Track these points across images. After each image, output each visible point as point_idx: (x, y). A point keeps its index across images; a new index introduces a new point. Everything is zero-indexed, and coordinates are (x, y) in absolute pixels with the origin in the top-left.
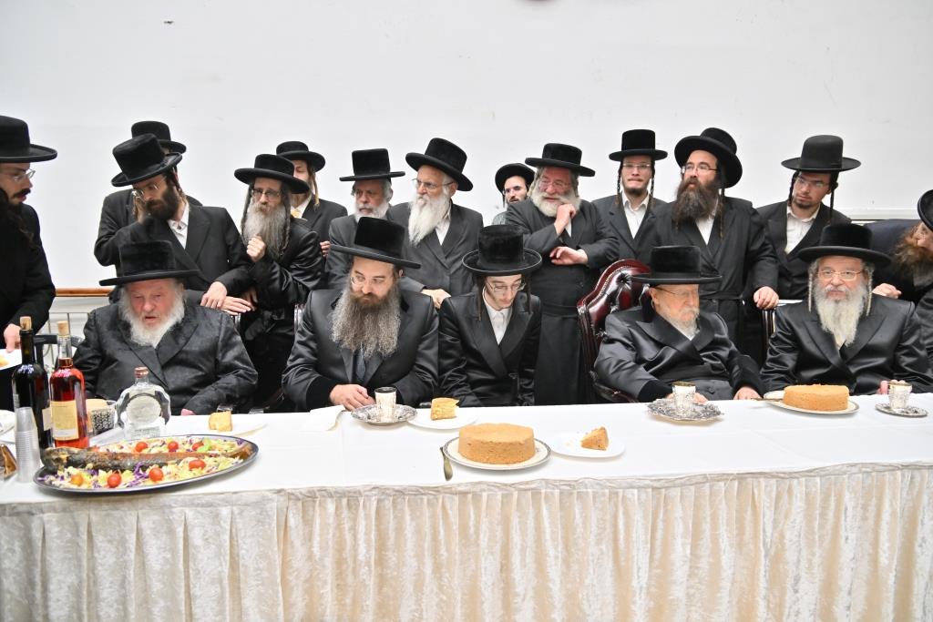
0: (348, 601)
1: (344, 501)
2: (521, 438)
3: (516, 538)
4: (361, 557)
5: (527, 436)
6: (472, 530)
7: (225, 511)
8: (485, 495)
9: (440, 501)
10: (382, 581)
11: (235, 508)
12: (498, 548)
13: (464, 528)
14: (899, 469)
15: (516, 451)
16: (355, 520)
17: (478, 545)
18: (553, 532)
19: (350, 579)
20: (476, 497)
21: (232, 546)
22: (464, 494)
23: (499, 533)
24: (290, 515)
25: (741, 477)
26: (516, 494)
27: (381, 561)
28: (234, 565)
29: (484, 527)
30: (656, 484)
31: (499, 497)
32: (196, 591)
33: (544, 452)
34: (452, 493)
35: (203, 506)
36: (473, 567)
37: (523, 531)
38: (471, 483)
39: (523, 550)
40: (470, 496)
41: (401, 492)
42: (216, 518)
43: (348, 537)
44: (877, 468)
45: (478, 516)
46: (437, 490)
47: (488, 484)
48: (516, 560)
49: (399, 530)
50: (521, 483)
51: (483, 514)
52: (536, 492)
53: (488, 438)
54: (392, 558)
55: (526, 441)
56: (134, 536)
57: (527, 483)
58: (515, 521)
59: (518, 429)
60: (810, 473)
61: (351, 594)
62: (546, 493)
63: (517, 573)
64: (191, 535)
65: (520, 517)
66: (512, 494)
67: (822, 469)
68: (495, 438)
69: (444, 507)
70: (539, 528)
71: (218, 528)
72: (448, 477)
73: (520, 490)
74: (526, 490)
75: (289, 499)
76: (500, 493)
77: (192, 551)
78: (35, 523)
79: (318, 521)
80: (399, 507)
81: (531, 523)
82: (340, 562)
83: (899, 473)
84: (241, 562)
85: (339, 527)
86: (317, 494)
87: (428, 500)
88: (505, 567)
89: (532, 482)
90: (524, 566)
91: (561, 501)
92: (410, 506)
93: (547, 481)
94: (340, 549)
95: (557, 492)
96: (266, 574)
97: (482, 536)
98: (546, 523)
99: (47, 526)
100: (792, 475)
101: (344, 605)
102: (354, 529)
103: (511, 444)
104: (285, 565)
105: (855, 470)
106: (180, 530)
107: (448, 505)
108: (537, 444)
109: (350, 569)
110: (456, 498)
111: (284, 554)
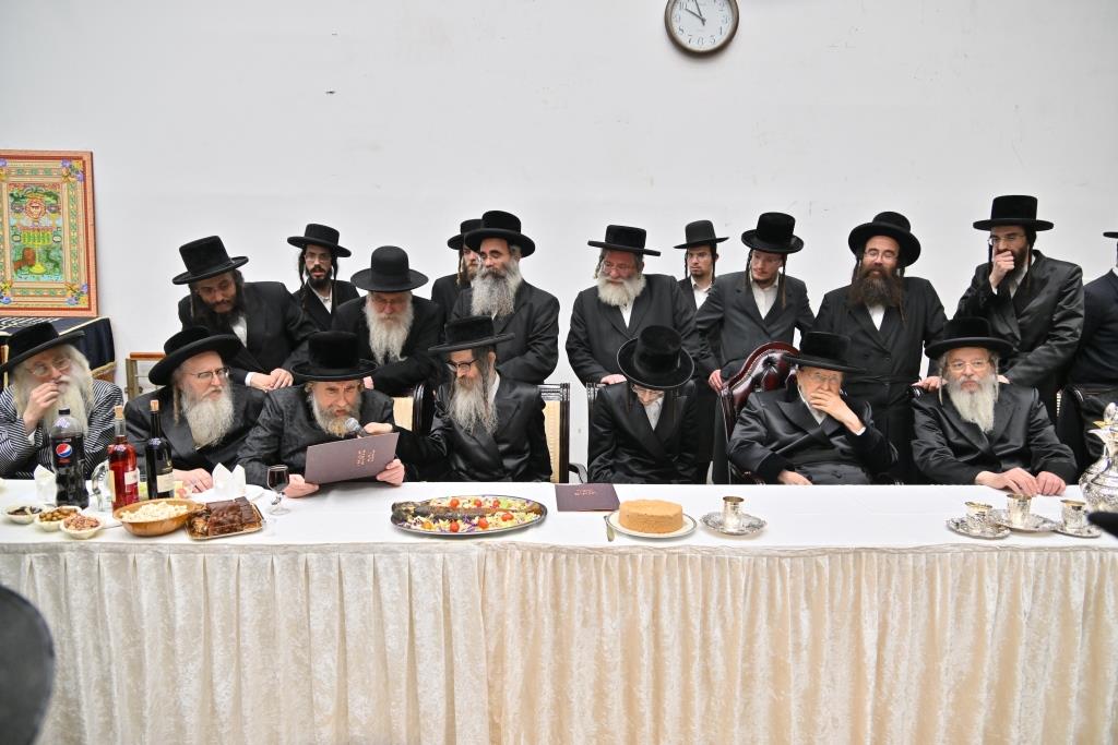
0: (530, 637)
1: (529, 554)
2: (671, 513)
3: (665, 591)
4: (540, 600)
5: (676, 511)
6: (630, 583)
7: (439, 557)
8: (640, 556)
9: (604, 559)
10: (557, 622)
11: (447, 556)
12: (650, 599)
13: (623, 581)
14: (998, 550)
15: (665, 524)
16: (536, 570)
17: (635, 596)
18: (694, 588)
19: (532, 618)
20: (633, 558)
21: (443, 584)
22: (622, 555)
23: (651, 587)
24: (488, 564)
25: (857, 552)
26: (665, 556)
27: (556, 606)
28: (446, 600)
29: (641, 581)
30: (782, 554)
31: (652, 559)
32: (416, 617)
33: (690, 525)
34: (613, 554)
35: (422, 552)
36: (631, 613)
37: (671, 585)
38: (630, 547)
39: (671, 601)
40: (628, 556)
41: (571, 552)
42: (432, 561)
43: (531, 584)
44: (978, 548)
45: (635, 573)
46: (602, 550)
47: (643, 548)
48: (665, 608)
49: (570, 581)
50: (670, 548)
51: (639, 571)
52: (682, 558)
53: (643, 512)
54: (564, 602)
55: (676, 515)
56: (372, 573)
57: (675, 548)
58: (664, 579)
59: (669, 505)
60: (916, 551)
61: (532, 632)
62: (691, 558)
63: (665, 621)
64: (414, 574)
65: (669, 575)
66: (661, 557)
67: (928, 547)
68: (650, 511)
69: (607, 566)
70: (684, 584)
71: (433, 570)
72: (610, 540)
73: (669, 554)
74: (674, 554)
75: (487, 550)
76: (653, 555)
77: (414, 586)
78: (302, 559)
79: (508, 567)
80: (571, 562)
81: (677, 581)
82: (524, 603)
83: (996, 554)
84: (451, 597)
85: (524, 575)
86: (509, 546)
87: (595, 559)
88: (656, 614)
89: (679, 547)
90: (672, 612)
91: (702, 562)
92: (579, 562)
93: (691, 548)
94: (524, 592)
95: (699, 556)
96: (469, 606)
97: (638, 589)
98: (689, 580)
99: (309, 564)
100: (901, 552)
101: (527, 639)
102: (535, 577)
103: (663, 517)
104: (484, 601)
105: (957, 549)
106: (406, 570)
107: (610, 563)
108: (685, 519)
109: (533, 608)
110: (617, 557)
111: (483, 592)
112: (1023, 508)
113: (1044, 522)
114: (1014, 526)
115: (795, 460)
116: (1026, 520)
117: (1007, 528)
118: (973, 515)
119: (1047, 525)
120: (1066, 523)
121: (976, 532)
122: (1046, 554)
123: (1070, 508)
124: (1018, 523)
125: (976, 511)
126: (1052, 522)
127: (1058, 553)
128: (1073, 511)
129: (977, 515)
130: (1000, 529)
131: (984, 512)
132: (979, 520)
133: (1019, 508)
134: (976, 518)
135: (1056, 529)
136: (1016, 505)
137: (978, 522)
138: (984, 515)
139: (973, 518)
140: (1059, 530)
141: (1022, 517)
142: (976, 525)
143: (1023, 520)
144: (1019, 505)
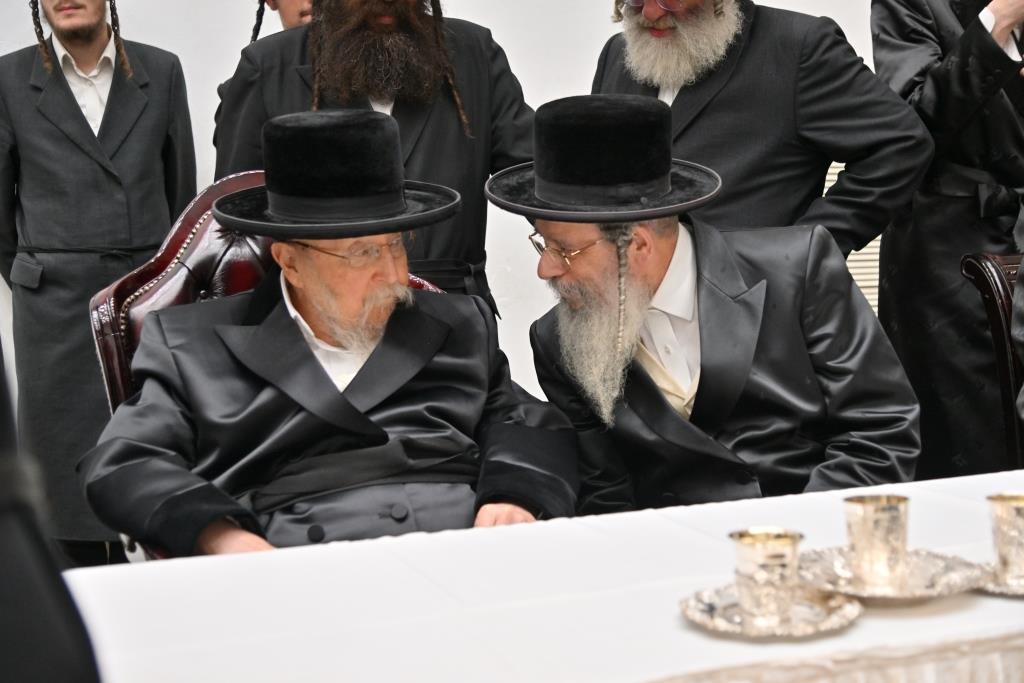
112: (889, 531)
113: (948, 568)
114: (867, 592)
115: (276, 489)
116: (901, 569)
117: (851, 598)
118: (750, 568)
119: (957, 578)
120: (1005, 562)
121: (765, 623)
122: (964, 665)
123: (1012, 515)
124: (881, 580)
125: (760, 553)
126: (969, 565)
127: (996, 659)
128: (1022, 523)
129: (764, 567)
130: (833, 603)
131: (781, 556)
132: (769, 583)
133: (880, 533)
134: (762, 576)
135: (981, 584)
136: (871, 524)
137: (766, 590)
138: (783, 566)
139: (751, 578)
140: (991, 587)
141: (890, 559)
142: (764, 600)
143: (892, 568)
144: (877, 522)
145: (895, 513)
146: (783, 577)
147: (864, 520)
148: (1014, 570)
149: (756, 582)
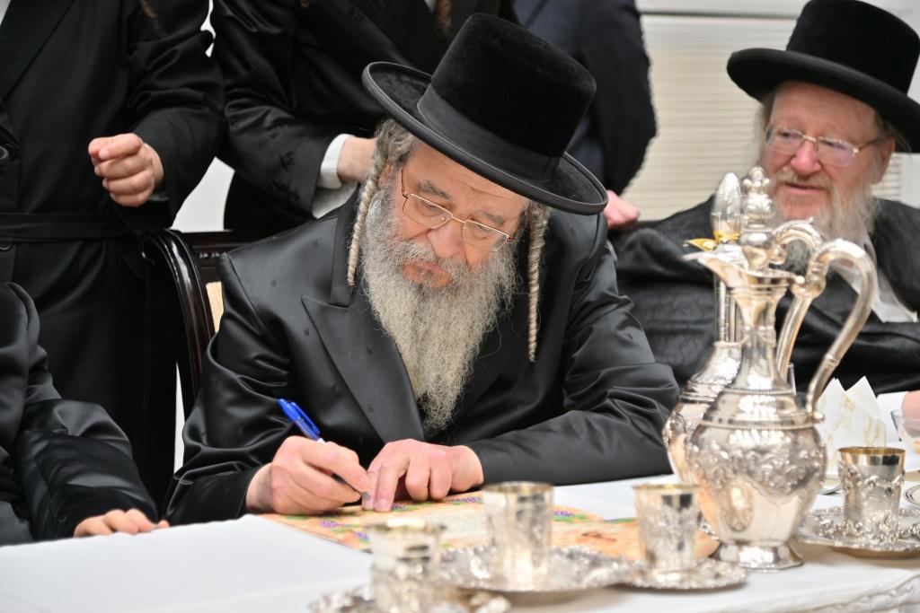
112: (534, 522)
113: (593, 565)
114: (510, 588)
116: (544, 569)
117: (495, 594)
118: (388, 562)
119: (603, 574)
120: (652, 557)
123: (658, 504)
126: (615, 563)
128: (670, 512)
129: (406, 560)
130: (475, 601)
131: (424, 548)
132: (410, 578)
133: (523, 525)
134: (402, 570)
135: (627, 579)
136: (513, 517)
137: (406, 587)
138: (426, 559)
139: (392, 573)
140: (639, 582)
141: (533, 554)
142: (406, 598)
143: (536, 564)
144: (519, 514)
145: (539, 503)
146: (425, 572)
147: (506, 511)
148: (662, 564)
149: (396, 578)
